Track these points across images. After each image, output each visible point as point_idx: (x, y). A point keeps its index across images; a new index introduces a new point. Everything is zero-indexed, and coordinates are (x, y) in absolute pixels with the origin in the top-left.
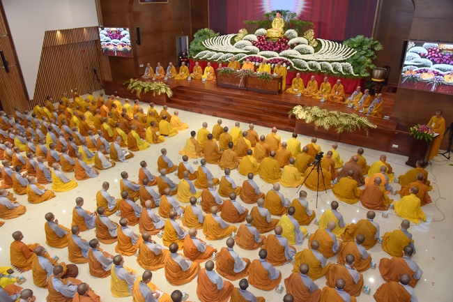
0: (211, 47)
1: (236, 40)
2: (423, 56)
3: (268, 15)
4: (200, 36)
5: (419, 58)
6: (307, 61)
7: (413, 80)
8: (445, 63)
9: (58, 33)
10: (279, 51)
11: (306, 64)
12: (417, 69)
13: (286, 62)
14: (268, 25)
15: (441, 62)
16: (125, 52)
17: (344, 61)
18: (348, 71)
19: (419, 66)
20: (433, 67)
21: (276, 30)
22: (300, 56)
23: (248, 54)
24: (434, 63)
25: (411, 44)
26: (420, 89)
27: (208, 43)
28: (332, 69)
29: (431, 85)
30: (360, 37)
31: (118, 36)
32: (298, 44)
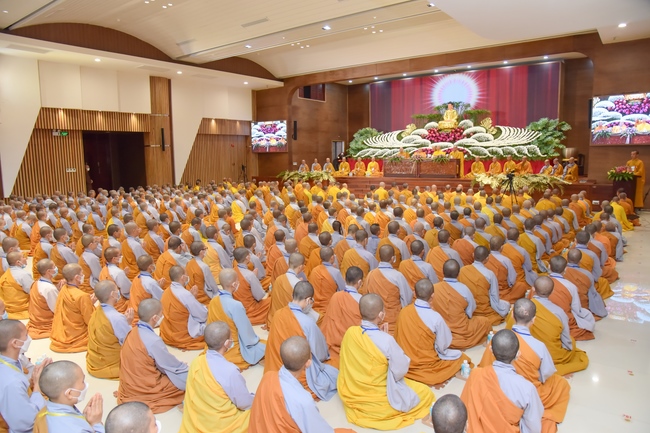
0: (374, 145)
1: (403, 135)
2: (611, 110)
3: (438, 108)
4: (361, 135)
5: (607, 113)
6: (486, 148)
7: (604, 136)
8: (635, 113)
9: (213, 122)
11: (486, 151)
12: (607, 123)
14: (439, 118)
15: (630, 112)
16: (280, 146)
17: (529, 144)
18: (534, 153)
19: (608, 120)
20: (623, 119)
21: (449, 121)
24: (624, 114)
25: (596, 100)
26: (614, 143)
27: (370, 142)
28: (515, 152)
29: (625, 138)
30: (543, 121)
31: (273, 129)
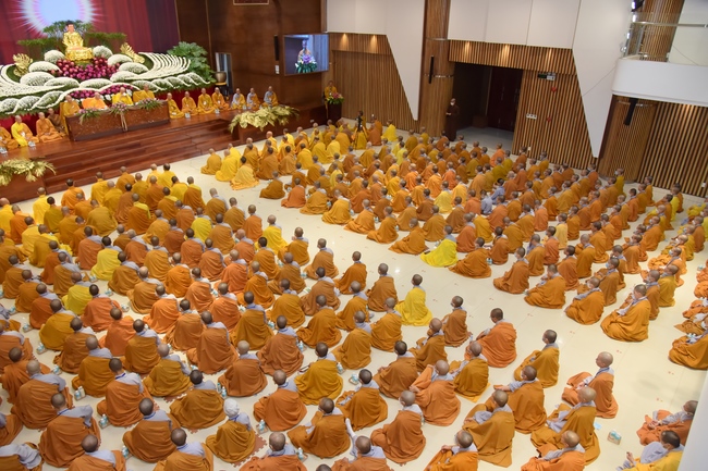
10: (107, 77)
13: (128, 87)
22: (136, 77)
23: (63, 89)
32: (121, 63)
